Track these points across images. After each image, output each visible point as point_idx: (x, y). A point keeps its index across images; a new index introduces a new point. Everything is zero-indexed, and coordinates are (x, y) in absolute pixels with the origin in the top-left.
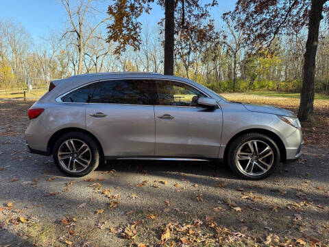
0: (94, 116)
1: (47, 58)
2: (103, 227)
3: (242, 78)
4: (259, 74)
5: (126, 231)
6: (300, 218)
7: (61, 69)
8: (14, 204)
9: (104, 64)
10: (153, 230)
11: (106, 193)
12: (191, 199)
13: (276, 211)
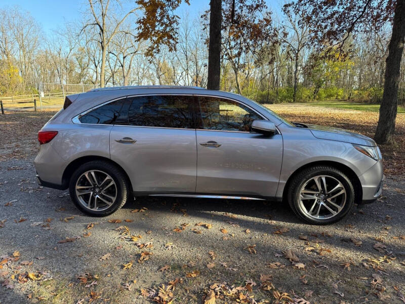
0: (120, 141)
1: (63, 56)
2: (131, 287)
3: (305, 84)
4: (327, 79)
5: (160, 294)
6: (379, 280)
7: (79, 71)
8: (21, 253)
9: (133, 65)
10: (194, 293)
11: (135, 240)
12: (242, 250)
13: (349, 269)
